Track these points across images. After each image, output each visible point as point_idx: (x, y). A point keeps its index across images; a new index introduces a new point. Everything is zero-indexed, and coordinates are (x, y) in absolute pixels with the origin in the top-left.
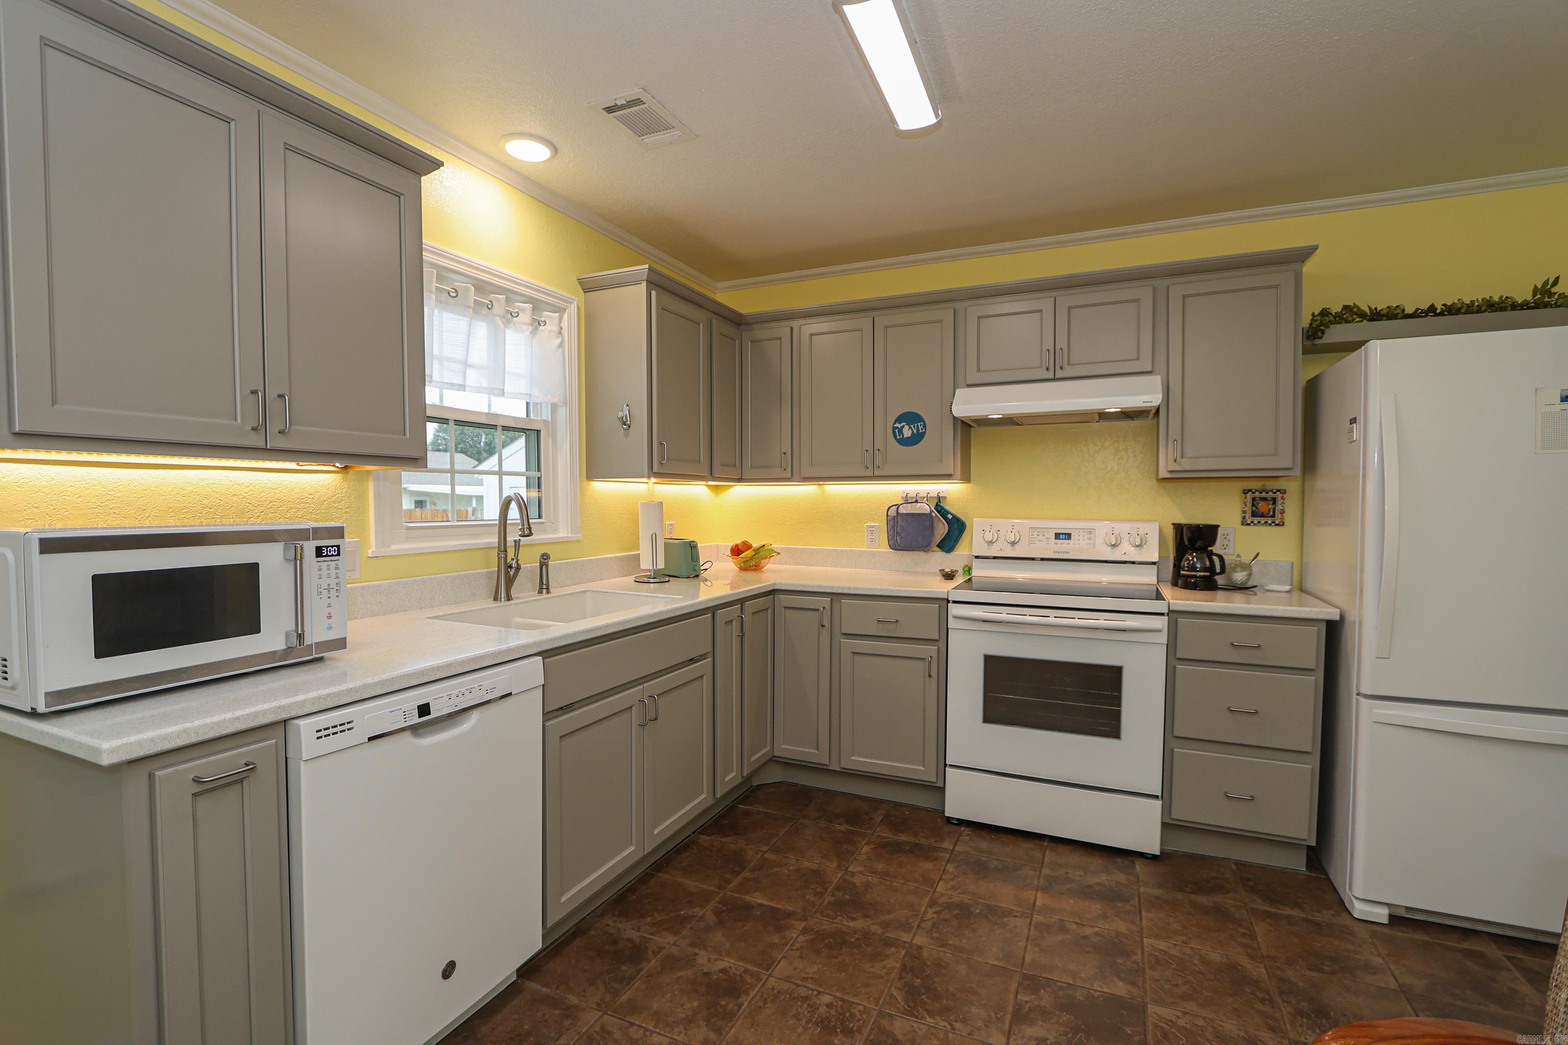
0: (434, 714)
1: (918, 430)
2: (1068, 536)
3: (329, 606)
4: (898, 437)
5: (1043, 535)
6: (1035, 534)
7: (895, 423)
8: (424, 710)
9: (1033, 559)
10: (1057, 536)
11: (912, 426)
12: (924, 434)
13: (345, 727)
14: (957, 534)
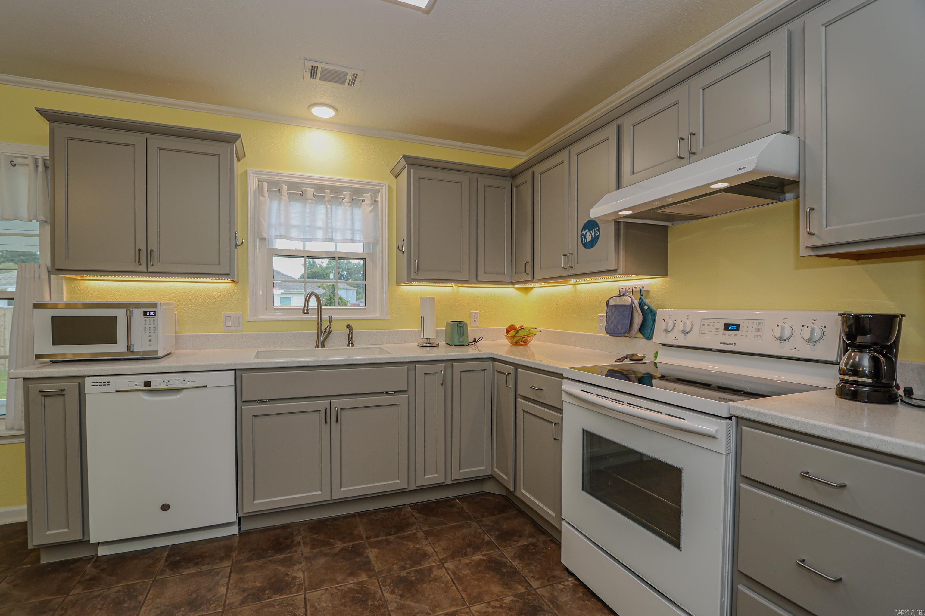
0: (153, 387)
1: (595, 235)
2: (737, 327)
3: (150, 336)
4: (584, 242)
5: (713, 325)
6: (706, 324)
7: (582, 232)
8: (147, 384)
9: (711, 350)
10: (727, 327)
11: (591, 231)
12: (598, 236)
13: (107, 384)
14: (651, 323)
